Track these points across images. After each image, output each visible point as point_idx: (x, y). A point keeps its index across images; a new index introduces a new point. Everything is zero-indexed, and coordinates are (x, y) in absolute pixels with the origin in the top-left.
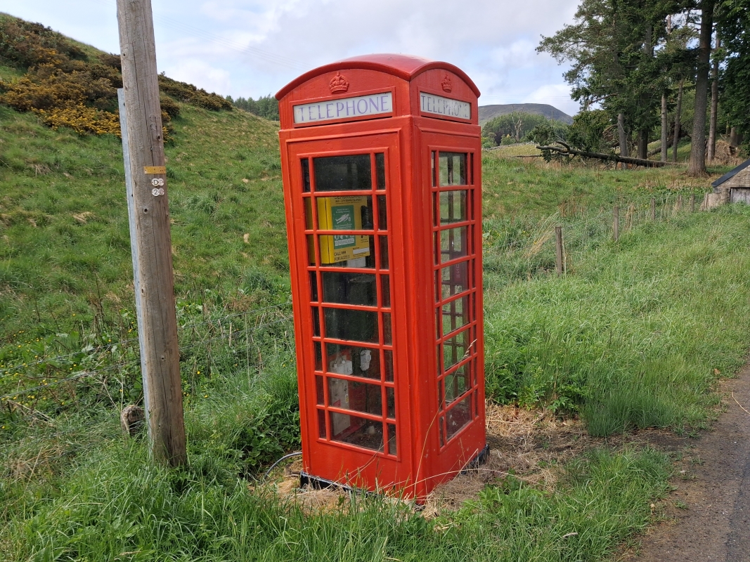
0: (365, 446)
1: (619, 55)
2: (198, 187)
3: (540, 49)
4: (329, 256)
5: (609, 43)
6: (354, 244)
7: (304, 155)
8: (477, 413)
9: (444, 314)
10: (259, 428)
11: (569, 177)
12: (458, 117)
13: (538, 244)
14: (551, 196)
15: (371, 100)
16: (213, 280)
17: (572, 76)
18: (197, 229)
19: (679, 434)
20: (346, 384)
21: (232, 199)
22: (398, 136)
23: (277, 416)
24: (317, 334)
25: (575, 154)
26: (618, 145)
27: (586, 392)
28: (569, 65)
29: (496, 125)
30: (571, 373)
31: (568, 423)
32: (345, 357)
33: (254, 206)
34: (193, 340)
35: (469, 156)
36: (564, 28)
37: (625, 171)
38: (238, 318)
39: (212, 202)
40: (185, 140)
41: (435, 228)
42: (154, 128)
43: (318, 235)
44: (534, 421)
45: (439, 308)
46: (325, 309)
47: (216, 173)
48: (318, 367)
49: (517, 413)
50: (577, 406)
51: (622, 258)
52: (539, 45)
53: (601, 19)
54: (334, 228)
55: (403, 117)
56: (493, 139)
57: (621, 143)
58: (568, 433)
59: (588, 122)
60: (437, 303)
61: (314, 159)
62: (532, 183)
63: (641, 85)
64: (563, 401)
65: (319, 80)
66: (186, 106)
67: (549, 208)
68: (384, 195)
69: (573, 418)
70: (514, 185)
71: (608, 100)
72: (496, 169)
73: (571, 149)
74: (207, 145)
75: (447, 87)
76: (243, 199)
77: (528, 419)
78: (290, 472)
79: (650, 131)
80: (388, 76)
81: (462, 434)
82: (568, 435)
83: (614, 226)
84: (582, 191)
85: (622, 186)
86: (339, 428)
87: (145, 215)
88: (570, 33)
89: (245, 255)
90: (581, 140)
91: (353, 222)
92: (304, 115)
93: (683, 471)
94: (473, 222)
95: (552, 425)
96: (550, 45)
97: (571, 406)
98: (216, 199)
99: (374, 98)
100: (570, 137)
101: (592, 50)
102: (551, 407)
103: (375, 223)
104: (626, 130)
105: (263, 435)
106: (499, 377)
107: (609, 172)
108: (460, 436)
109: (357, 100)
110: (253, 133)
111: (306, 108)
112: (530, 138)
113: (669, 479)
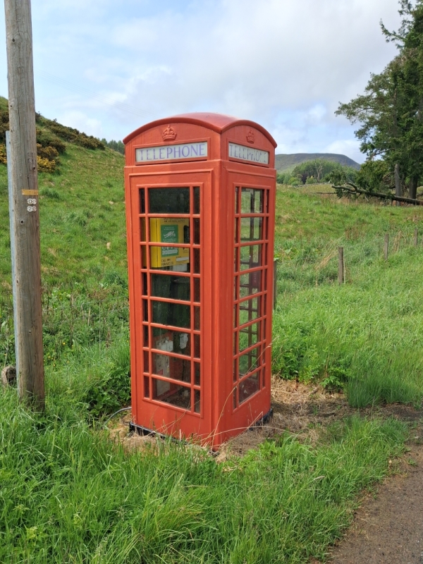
0: (179, 406)
1: (398, 119)
2: (75, 206)
3: (338, 113)
4: (158, 262)
5: (390, 110)
6: (177, 254)
7: (142, 186)
8: (264, 385)
9: (241, 309)
10: (103, 388)
11: (355, 210)
12: (259, 162)
13: (327, 260)
14: (340, 224)
15: (192, 147)
16: (81, 276)
17: (361, 134)
18: (72, 237)
19: (417, 409)
20: (168, 358)
21: (100, 216)
22: (210, 174)
23: (117, 379)
24: (146, 319)
25: (361, 193)
26: (394, 187)
27: (349, 373)
28: (359, 125)
29: (303, 168)
30: (340, 358)
31: (335, 396)
32: (168, 338)
33: (116, 222)
34: (61, 320)
35: (266, 192)
36: (357, 98)
37: (398, 208)
38: (96, 305)
39: (85, 218)
40: (68, 170)
41: (237, 245)
42: (31, 161)
43: (150, 246)
44: (310, 393)
45: (236, 305)
46: (153, 302)
47: (89, 196)
48: (146, 344)
49: (297, 387)
50: (342, 384)
51: (388, 272)
52: (338, 110)
53: (385, 92)
54: (162, 241)
55: (215, 160)
56: (300, 179)
57: (397, 186)
58: (334, 403)
59: (372, 169)
60: (235, 301)
61: (149, 189)
62: (326, 213)
63: (413, 143)
64: (332, 379)
65: (155, 131)
66: (71, 145)
67: (338, 233)
68: (198, 219)
69: (339, 392)
70: (313, 214)
71: (388, 153)
72: (299, 201)
73: (358, 189)
74: (85, 175)
75: (251, 139)
76: (108, 215)
77: (305, 391)
78: (124, 422)
79: (419, 178)
80: (206, 130)
81: (252, 399)
82: (333, 405)
83: (385, 248)
84: (364, 222)
85: (394, 219)
86: (161, 391)
87: (21, 226)
88: (361, 102)
89: (107, 258)
90: (365, 182)
91: (177, 237)
92: (142, 156)
93: (417, 437)
94: (267, 241)
95: (322, 397)
96: (346, 110)
97: (338, 383)
98: (88, 215)
99: (195, 146)
100: (357, 179)
101: (377, 115)
102: (322, 383)
103: (191, 239)
104: (401, 177)
105: (105, 393)
106: (285, 358)
107: (386, 208)
108: (250, 401)
109: (182, 146)
110: (119, 167)
111: (145, 151)
112: (328, 180)
113: (405, 443)
